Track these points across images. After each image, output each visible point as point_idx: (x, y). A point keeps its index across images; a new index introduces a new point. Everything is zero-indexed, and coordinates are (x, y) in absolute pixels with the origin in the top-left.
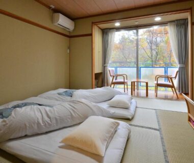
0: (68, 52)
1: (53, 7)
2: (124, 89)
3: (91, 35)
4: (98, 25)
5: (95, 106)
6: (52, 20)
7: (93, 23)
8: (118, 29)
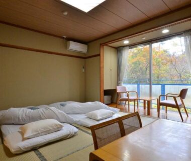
0: (83, 71)
1: (65, 37)
2: (135, 106)
3: (99, 55)
4: (110, 45)
5: (61, 113)
6: (66, 46)
7: (101, 44)
8: (131, 46)
